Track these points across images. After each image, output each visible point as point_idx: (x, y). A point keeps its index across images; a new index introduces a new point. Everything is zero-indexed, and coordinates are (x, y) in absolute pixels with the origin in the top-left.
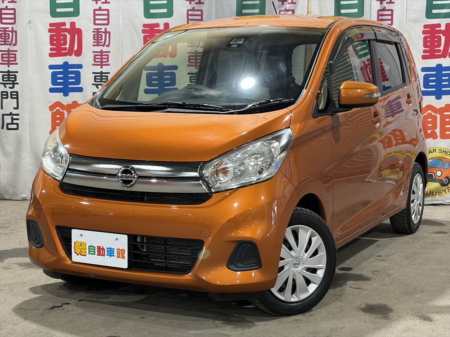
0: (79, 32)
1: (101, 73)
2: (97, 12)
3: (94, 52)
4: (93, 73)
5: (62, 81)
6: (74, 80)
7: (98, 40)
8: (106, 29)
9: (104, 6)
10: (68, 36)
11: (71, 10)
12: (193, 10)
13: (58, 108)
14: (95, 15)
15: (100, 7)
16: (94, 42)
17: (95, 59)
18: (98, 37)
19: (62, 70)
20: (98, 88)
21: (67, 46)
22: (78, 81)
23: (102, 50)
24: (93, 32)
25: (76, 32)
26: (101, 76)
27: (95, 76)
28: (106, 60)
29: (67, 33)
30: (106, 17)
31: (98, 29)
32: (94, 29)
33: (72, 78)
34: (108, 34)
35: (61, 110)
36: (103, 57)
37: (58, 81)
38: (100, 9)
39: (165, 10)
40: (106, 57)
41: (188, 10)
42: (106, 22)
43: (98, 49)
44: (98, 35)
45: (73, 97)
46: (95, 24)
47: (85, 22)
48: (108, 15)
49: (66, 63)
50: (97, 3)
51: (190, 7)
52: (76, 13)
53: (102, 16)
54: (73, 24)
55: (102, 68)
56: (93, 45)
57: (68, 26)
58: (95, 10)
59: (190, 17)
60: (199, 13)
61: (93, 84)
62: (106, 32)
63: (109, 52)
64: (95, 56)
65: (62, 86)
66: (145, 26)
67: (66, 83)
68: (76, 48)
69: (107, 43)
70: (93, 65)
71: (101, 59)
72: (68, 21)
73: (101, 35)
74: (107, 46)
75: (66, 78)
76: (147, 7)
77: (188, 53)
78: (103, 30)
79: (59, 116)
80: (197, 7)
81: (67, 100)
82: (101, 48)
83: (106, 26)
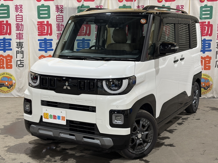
0: (10, 25)
1: (20, 42)
2: (17, 16)
3: (16, 33)
4: (16, 42)
5: (3, 46)
6: (8, 46)
7: (18, 28)
8: (21, 23)
9: (20, 14)
10: (5, 27)
11: (6, 15)
12: (59, 15)
13: (1, 57)
14: (16, 17)
15: (19, 14)
16: (16, 29)
17: (17, 36)
18: (18, 27)
19: (3, 41)
20: (18, 49)
21: (5, 31)
22: (10, 45)
23: (20, 33)
24: (16, 25)
25: (9, 25)
26: (20, 44)
27: (17, 44)
28: (22, 37)
29: (4, 25)
30: (21, 18)
31: (18, 24)
32: (16, 24)
33: (7, 44)
34: (22, 26)
35: (3, 58)
36: (21, 35)
37: (1, 46)
38: (19, 15)
39: (47, 16)
40: (22, 35)
41: (57, 16)
42: (21, 20)
43: (18, 32)
44: (18, 26)
45: (8, 52)
46: (17, 21)
47: (12, 21)
48: (22, 17)
49: (4, 38)
50: (17, 12)
51: (57, 14)
52: (8, 17)
53: (19, 18)
54: (7, 21)
55: (20, 40)
56: (16, 31)
57: (5, 22)
58: (16, 15)
59: (58, 19)
60: (62, 17)
61: (16, 47)
62: (21, 25)
63: (23, 33)
64: (17, 35)
65: (3, 48)
66: (38, 22)
67: (4, 47)
68: (8, 32)
69: (22, 30)
70: (16, 39)
71: (20, 36)
72: (5, 20)
73: (19, 26)
74: (22, 31)
75: (4, 45)
76: (39, 14)
77: (57, 34)
78: (20, 24)
79: (2, 61)
80: (61, 14)
81: (5, 54)
82: (19, 32)
83: (21, 22)
